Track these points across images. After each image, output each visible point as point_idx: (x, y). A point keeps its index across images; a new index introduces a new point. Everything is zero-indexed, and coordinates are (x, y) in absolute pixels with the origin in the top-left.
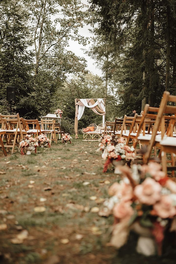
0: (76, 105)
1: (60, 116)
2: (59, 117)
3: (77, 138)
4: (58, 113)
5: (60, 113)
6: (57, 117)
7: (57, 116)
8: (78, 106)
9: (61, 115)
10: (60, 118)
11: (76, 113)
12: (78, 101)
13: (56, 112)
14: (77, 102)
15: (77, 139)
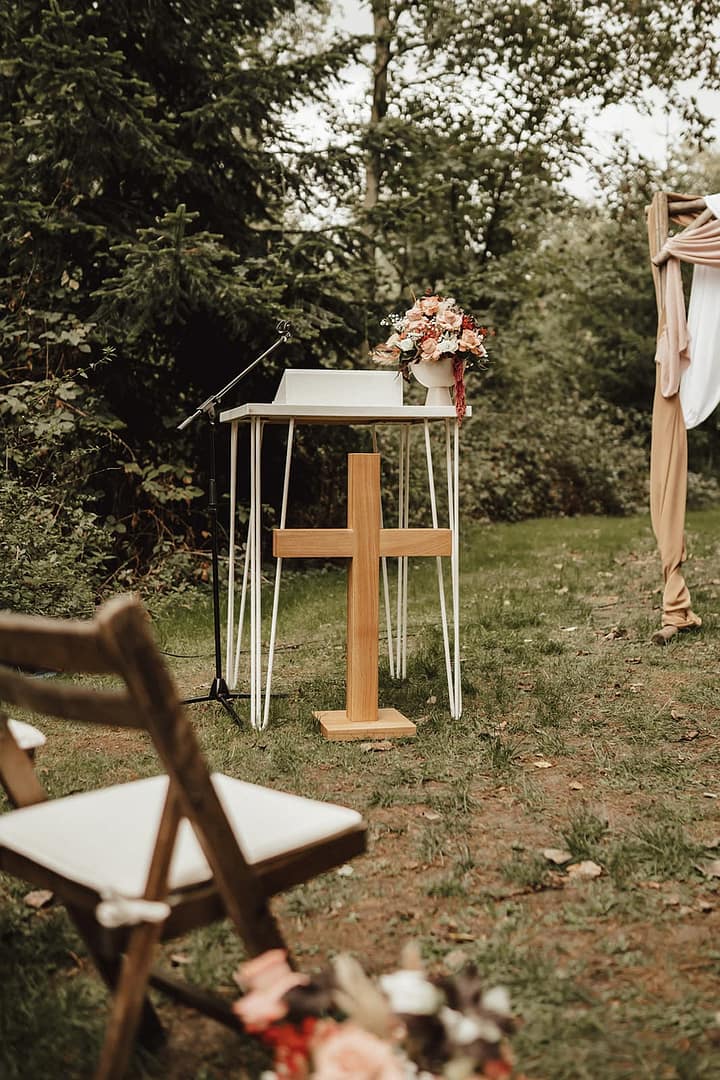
0: (662, 265)
1: (457, 393)
2: (438, 406)
3: (676, 620)
4: (414, 354)
5: (450, 345)
6: (414, 411)
7: (413, 392)
8: (687, 269)
9: (455, 371)
10: (450, 411)
11: (664, 352)
12: (684, 220)
13: (393, 340)
14: (675, 228)
15: (682, 630)
